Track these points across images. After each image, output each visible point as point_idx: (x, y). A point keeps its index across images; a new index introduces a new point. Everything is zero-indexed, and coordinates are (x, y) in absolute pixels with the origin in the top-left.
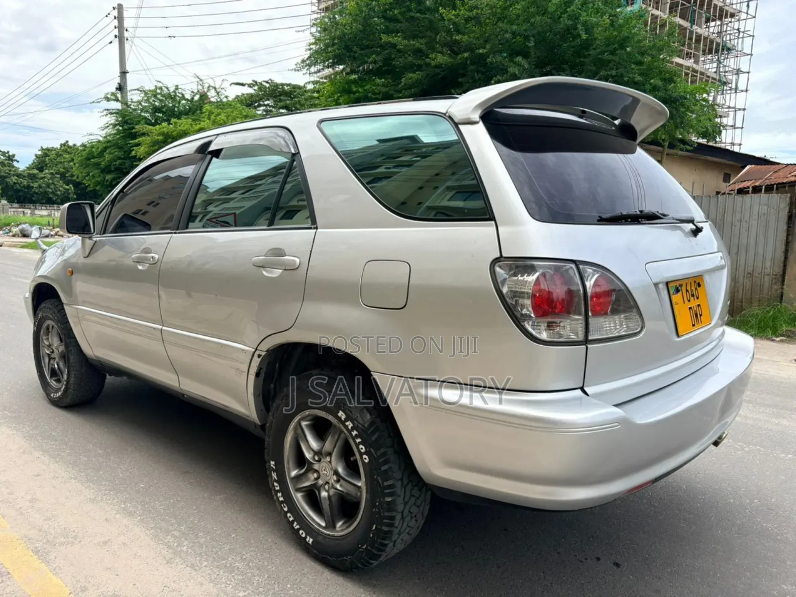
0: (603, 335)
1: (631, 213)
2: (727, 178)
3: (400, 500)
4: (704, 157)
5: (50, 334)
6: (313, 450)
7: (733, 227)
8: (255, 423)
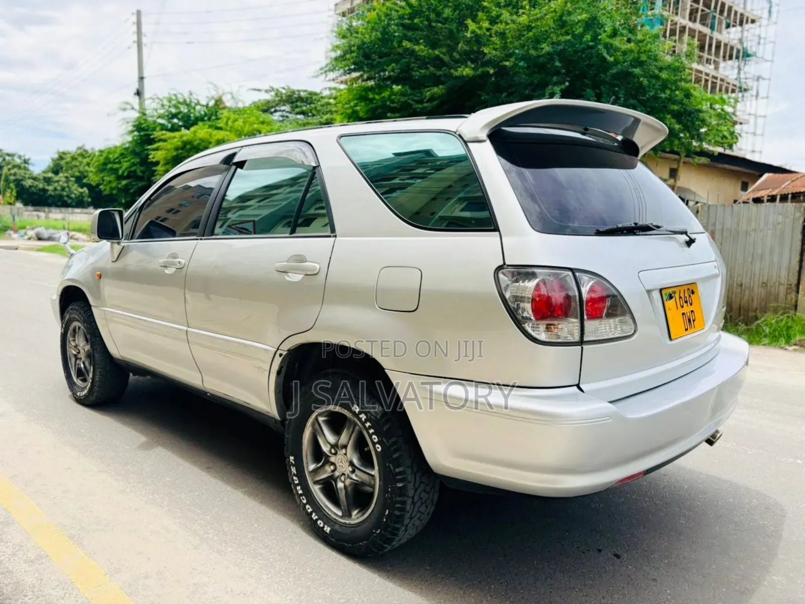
0: (598, 336)
1: (626, 226)
2: (745, 187)
3: (410, 486)
4: (721, 166)
5: (77, 335)
6: (329, 443)
7: (748, 236)
8: (275, 419)
